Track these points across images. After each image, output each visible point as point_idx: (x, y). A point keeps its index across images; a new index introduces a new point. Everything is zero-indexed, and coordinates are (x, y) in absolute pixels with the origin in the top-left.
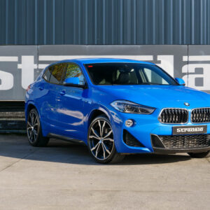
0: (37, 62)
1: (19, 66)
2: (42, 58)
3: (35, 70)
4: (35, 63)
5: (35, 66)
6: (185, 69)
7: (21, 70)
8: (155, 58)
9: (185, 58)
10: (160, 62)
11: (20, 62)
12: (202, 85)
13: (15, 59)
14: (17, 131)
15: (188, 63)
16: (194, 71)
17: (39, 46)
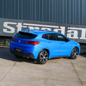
0: (23, 25)
2: (24, 24)
3: (22, 28)
5: (22, 26)
6: (68, 31)
7: (17, 27)
8: (59, 27)
9: (69, 28)
10: (61, 29)
12: (73, 37)
15: (69, 29)
16: (71, 32)
17: (24, 20)
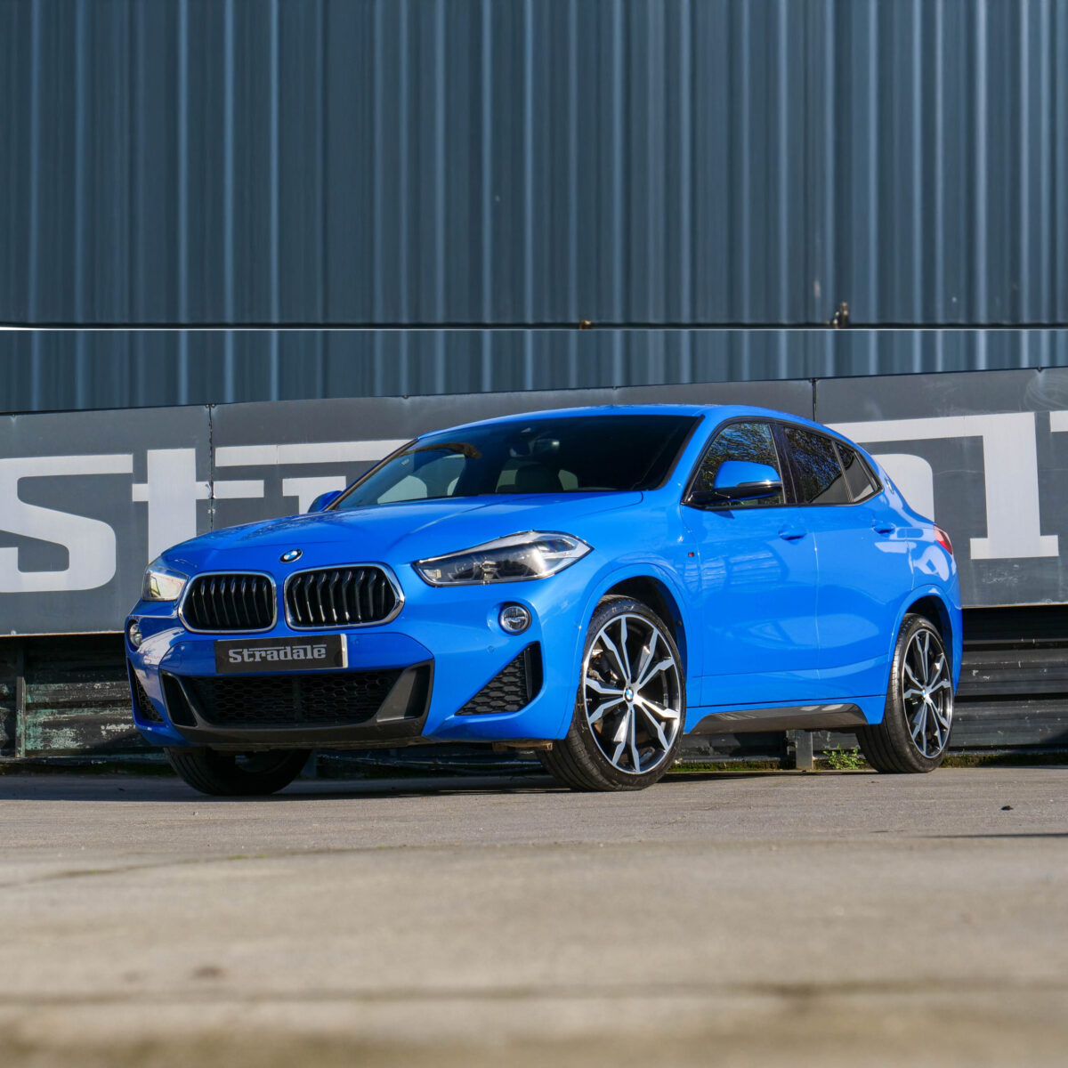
1: (139, 492)
2: (228, 456)
3: (201, 505)
4: (200, 478)
5: (202, 490)
11: (140, 474)
13: (121, 463)
14: (139, 756)
17: (214, 410)
